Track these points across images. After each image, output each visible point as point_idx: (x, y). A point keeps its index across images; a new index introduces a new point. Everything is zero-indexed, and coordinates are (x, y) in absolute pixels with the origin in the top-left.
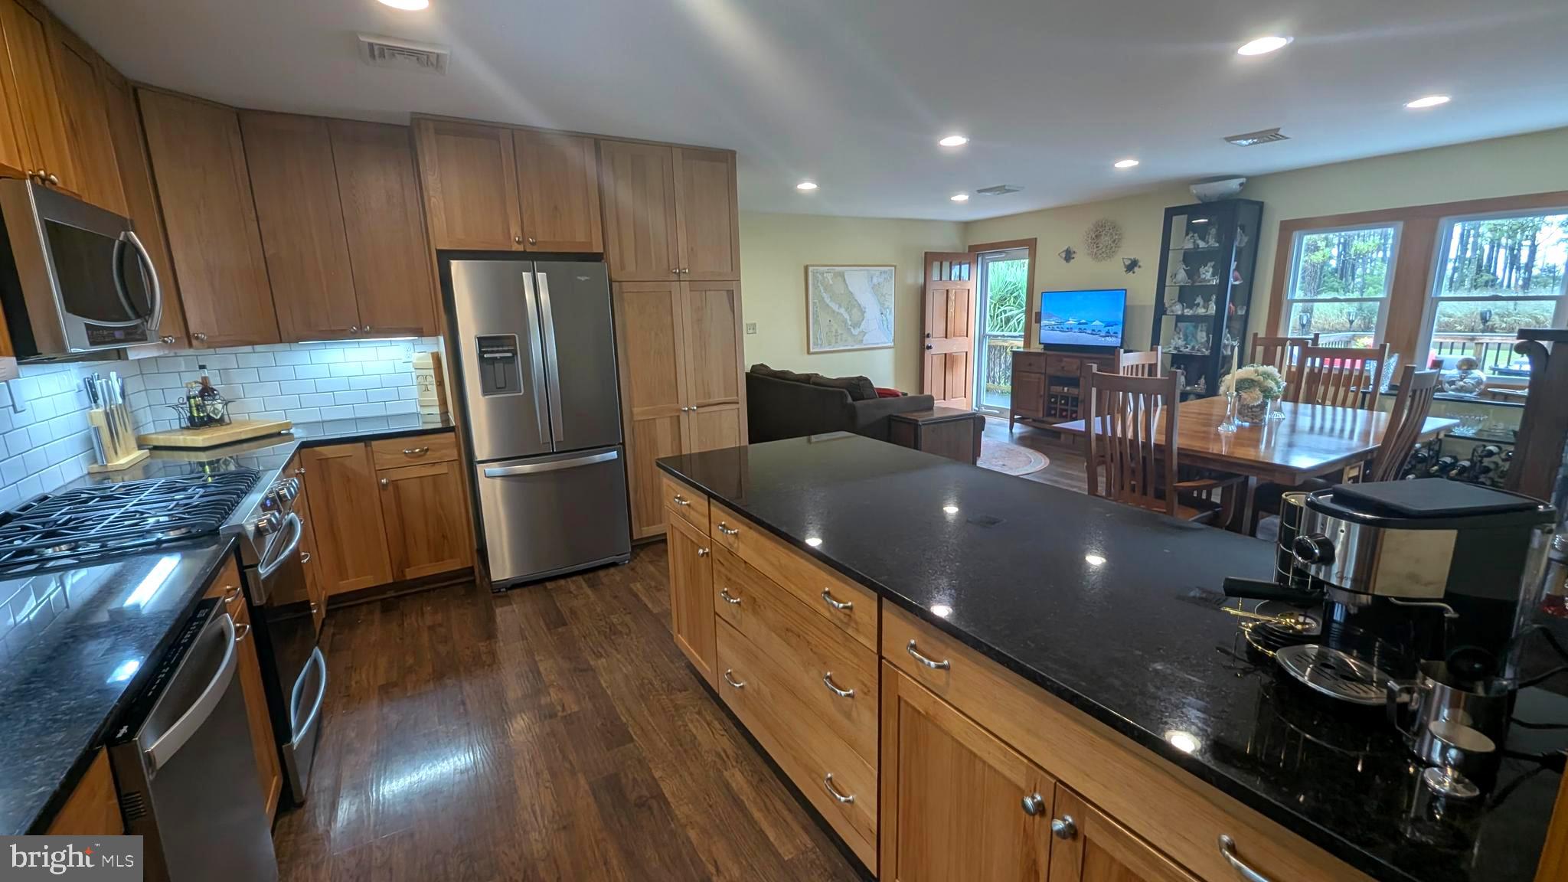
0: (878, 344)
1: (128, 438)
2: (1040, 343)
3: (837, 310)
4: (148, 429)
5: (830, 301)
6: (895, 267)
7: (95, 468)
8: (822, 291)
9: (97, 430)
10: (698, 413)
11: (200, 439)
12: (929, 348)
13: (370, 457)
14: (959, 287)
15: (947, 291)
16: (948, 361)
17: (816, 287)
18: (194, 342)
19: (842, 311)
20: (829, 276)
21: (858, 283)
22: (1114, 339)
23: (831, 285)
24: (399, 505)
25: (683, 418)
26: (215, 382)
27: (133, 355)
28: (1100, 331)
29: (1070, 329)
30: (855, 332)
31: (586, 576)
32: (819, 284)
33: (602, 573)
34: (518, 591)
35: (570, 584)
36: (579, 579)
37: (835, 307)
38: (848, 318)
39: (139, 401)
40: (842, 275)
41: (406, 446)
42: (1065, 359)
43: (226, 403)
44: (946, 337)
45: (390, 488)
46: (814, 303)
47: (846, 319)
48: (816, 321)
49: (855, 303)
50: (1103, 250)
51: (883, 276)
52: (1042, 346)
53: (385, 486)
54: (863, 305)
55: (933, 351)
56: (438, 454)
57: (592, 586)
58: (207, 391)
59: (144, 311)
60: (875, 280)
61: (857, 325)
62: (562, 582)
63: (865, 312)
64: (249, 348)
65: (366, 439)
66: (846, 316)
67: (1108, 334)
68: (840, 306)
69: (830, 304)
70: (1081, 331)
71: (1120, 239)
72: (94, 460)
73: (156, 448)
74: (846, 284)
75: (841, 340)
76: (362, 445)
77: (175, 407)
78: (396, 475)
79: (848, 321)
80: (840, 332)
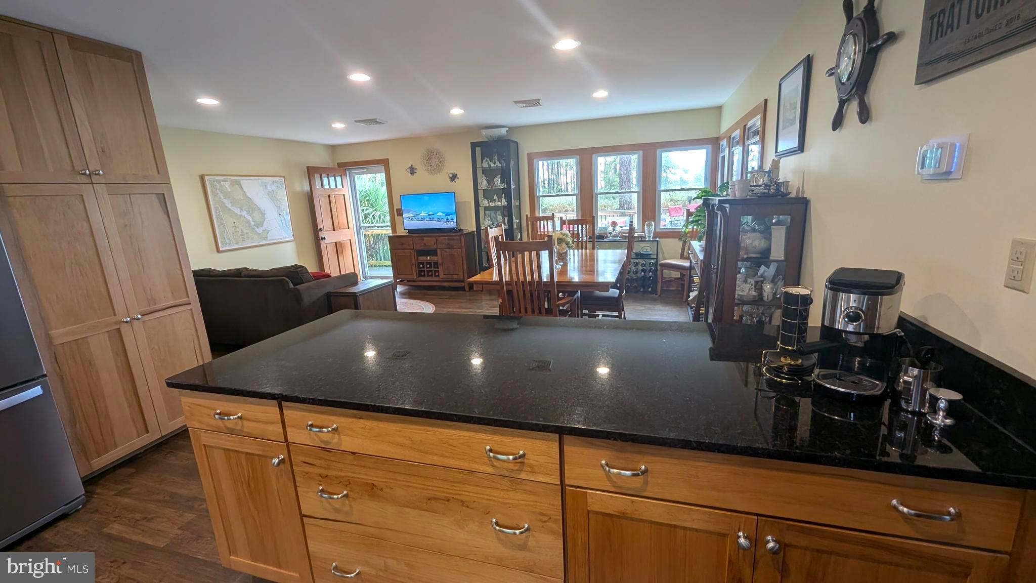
0: (281, 239)
2: (405, 229)
3: (239, 213)
5: (232, 206)
6: (284, 177)
8: (222, 197)
10: (143, 322)
12: (324, 239)
14: (336, 193)
15: (329, 195)
16: (338, 248)
17: (215, 194)
19: (244, 213)
20: (227, 185)
21: (255, 190)
22: (452, 223)
23: (230, 192)
28: (442, 219)
29: (423, 219)
30: (260, 230)
32: (218, 191)
37: (237, 211)
38: (251, 220)
40: (239, 183)
42: (425, 238)
44: (334, 230)
46: (216, 209)
47: (249, 221)
48: (222, 224)
49: (255, 207)
50: (435, 167)
51: (275, 185)
52: (407, 231)
54: (262, 208)
55: (326, 241)
60: (269, 188)
61: (259, 224)
63: (265, 214)
66: (249, 218)
67: (448, 221)
68: (241, 210)
69: (232, 208)
70: (431, 219)
71: (444, 161)
74: (244, 192)
75: (248, 238)
79: (252, 222)
80: (245, 231)
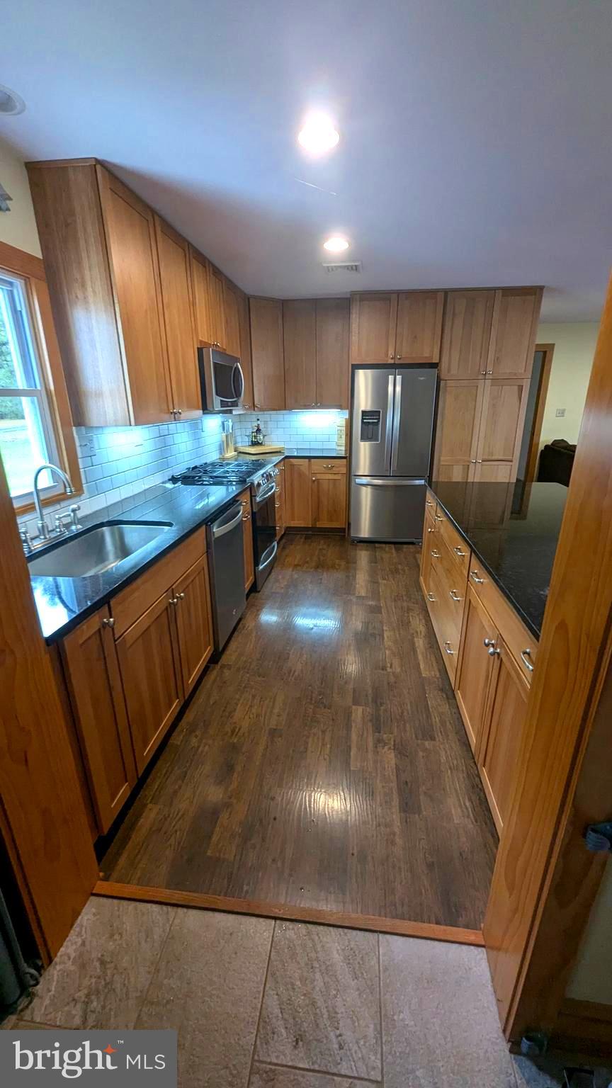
1: (232, 447)
4: (239, 445)
7: (221, 457)
9: (223, 442)
10: (482, 465)
11: (253, 450)
13: (310, 465)
18: (256, 408)
24: (318, 491)
25: (472, 466)
26: (261, 427)
27: (234, 413)
31: (397, 546)
33: (405, 546)
34: (362, 544)
35: (387, 547)
36: (393, 546)
39: (238, 432)
41: (325, 463)
43: (264, 436)
45: (316, 482)
53: (314, 481)
56: (337, 469)
57: (397, 550)
58: (258, 430)
59: (238, 395)
62: (384, 545)
64: (275, 412)
65: (310, 458)
72: (221, 454)
73: (240, 452)
76: (307, 460)
77: (248, 436)
78: (319, 477)
